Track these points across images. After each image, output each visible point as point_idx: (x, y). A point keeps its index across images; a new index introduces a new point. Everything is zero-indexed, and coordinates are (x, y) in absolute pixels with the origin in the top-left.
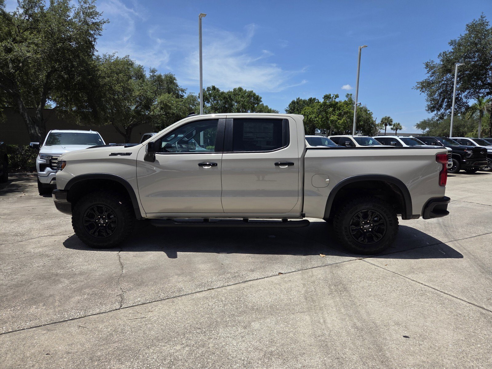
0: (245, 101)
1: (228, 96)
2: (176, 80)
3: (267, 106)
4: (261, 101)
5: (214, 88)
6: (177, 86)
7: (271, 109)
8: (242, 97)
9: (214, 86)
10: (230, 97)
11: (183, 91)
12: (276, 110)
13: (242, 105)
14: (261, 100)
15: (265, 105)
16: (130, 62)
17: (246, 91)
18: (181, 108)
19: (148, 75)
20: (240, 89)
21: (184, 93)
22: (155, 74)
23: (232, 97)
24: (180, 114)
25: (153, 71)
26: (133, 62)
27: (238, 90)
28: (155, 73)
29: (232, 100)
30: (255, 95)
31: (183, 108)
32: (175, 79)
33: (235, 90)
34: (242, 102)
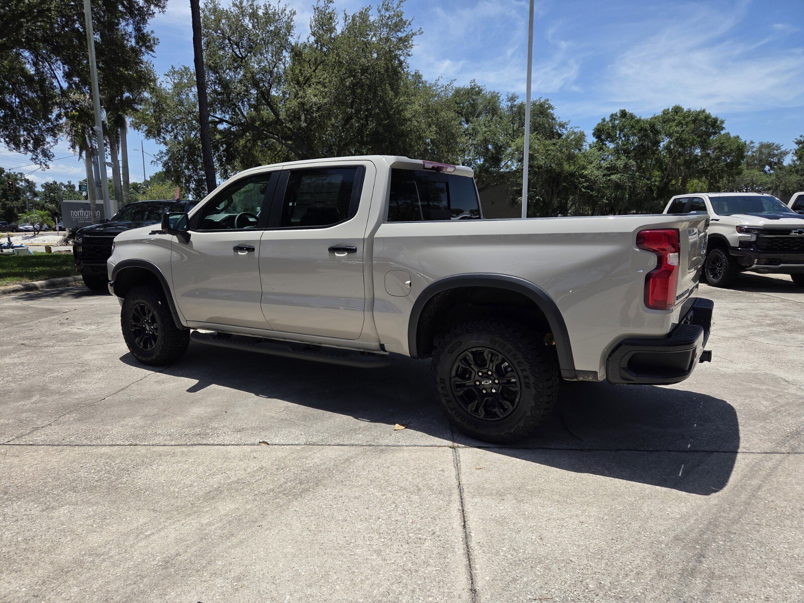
0: (683, 131)
1: (650, 125)
2: (553, 109)
3: (738, 137)
4: (723, 128)
5: (624, 114)
6: (553, 119)
7: (746, 141)
8: (680, 124)
9: (625, 110)
10: (652, 126)
11: (562, 126)
12: (773, 144)
13: (677, 139)
14: (723, 126)
15: (732, 135)
16: (477, 89)
17: (689, 111)
18: (554, 156)
19: (504, 105)
20: (677, 110)
21: (564, 130)
22: (515, 103)
23: (659, 127)
24: (550, 166)
25: (512, 99)
26: (481, 88)
27: (672, 112)
28: (515, 101)
29: (656, 132)
30: (708, 117)
31: (557, 156)
32: (550, 107)
33: (665, 112)
34: (678, 133)
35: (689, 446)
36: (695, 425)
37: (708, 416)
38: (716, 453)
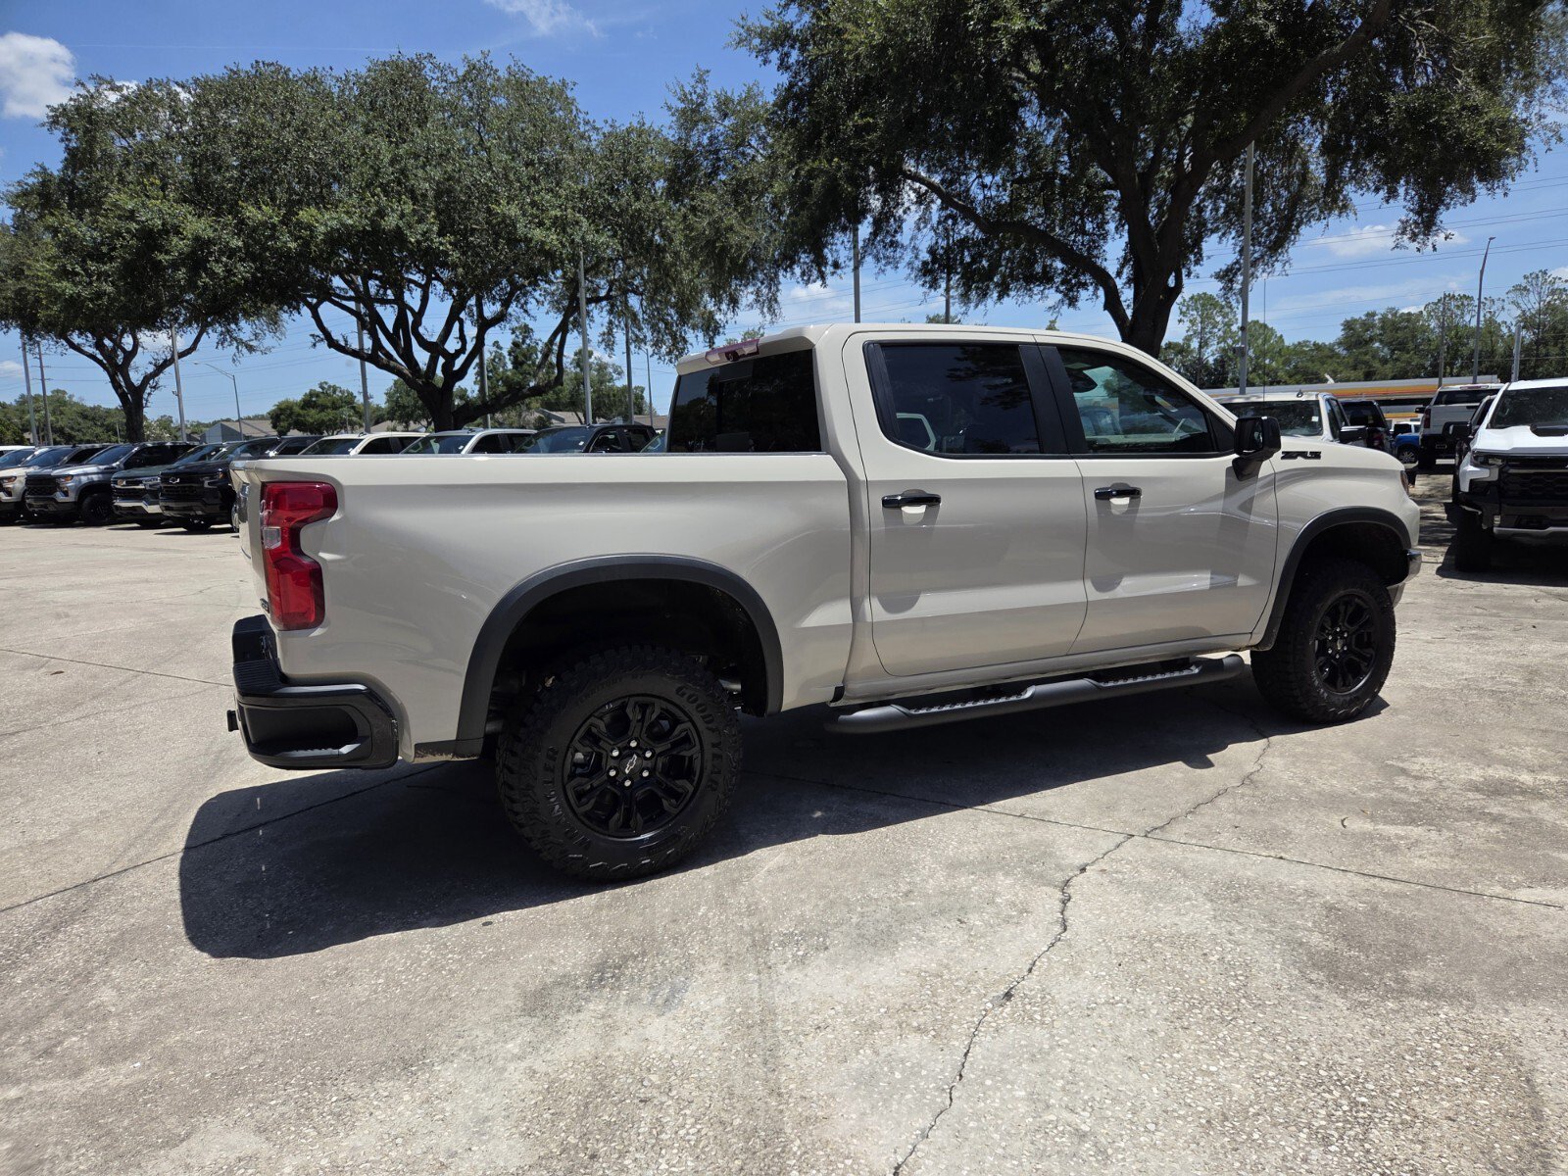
35: (261, 832)
36: (263, 869)
37: (245, 898)
38: (218, 836)
